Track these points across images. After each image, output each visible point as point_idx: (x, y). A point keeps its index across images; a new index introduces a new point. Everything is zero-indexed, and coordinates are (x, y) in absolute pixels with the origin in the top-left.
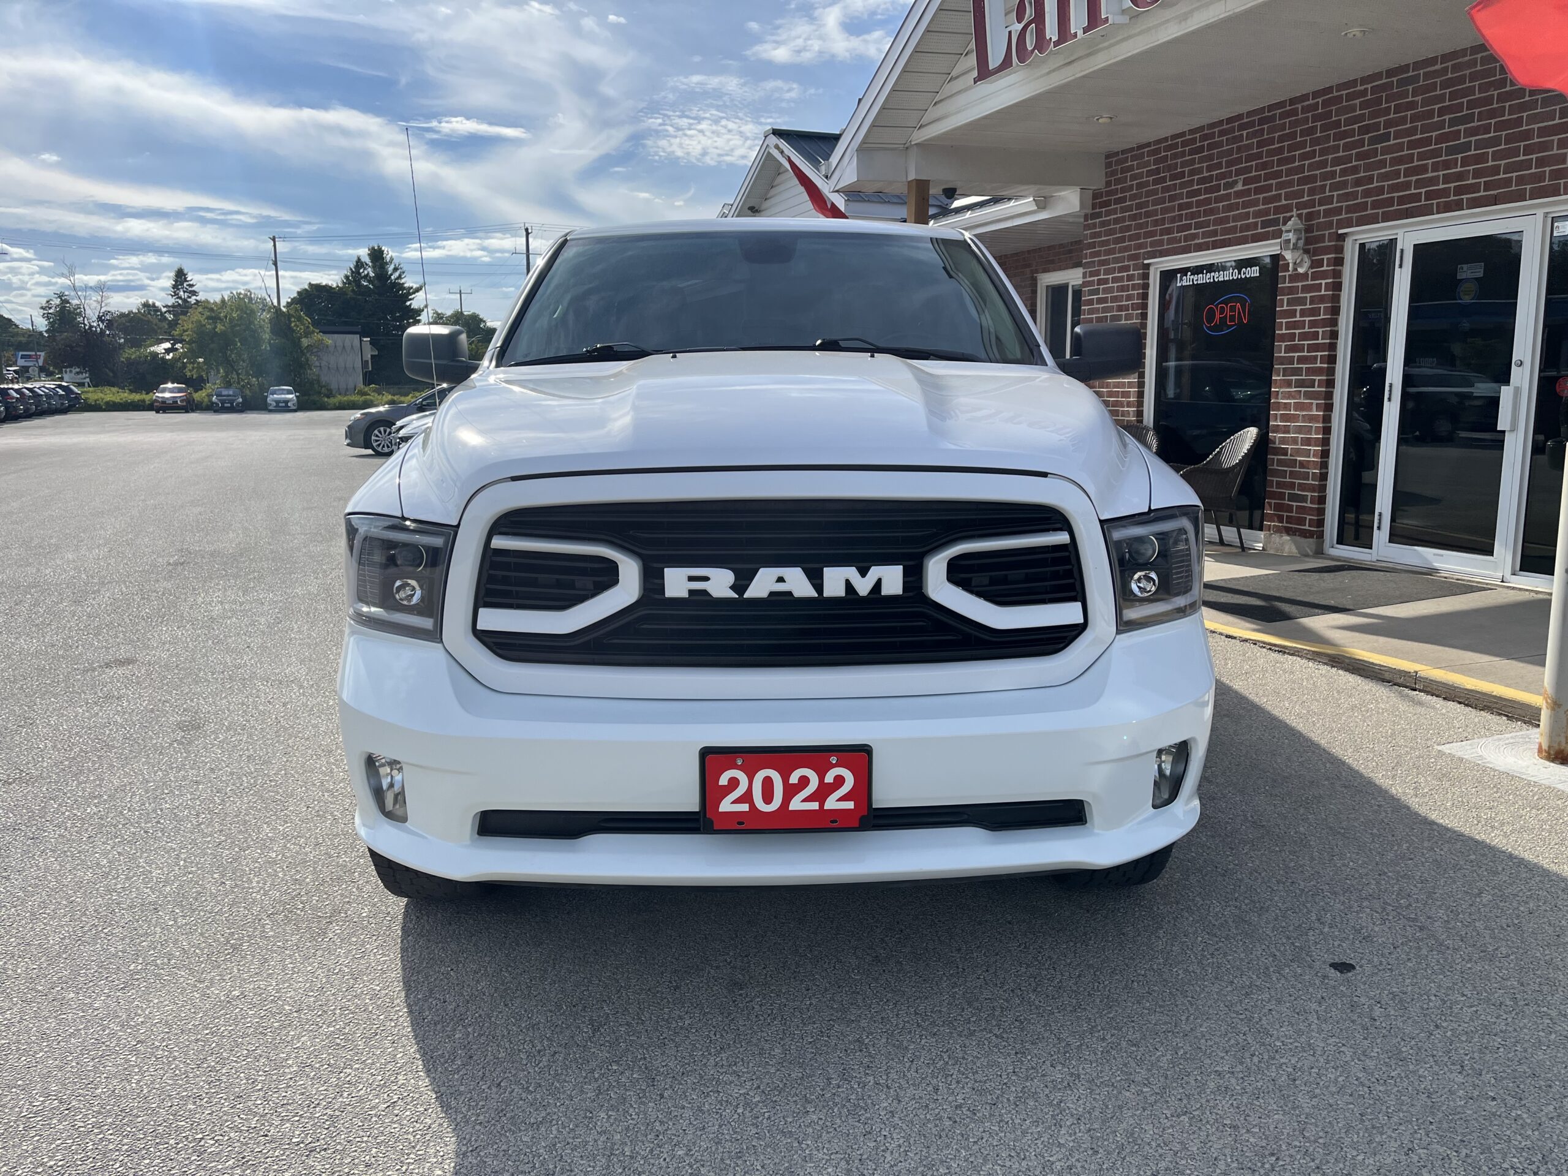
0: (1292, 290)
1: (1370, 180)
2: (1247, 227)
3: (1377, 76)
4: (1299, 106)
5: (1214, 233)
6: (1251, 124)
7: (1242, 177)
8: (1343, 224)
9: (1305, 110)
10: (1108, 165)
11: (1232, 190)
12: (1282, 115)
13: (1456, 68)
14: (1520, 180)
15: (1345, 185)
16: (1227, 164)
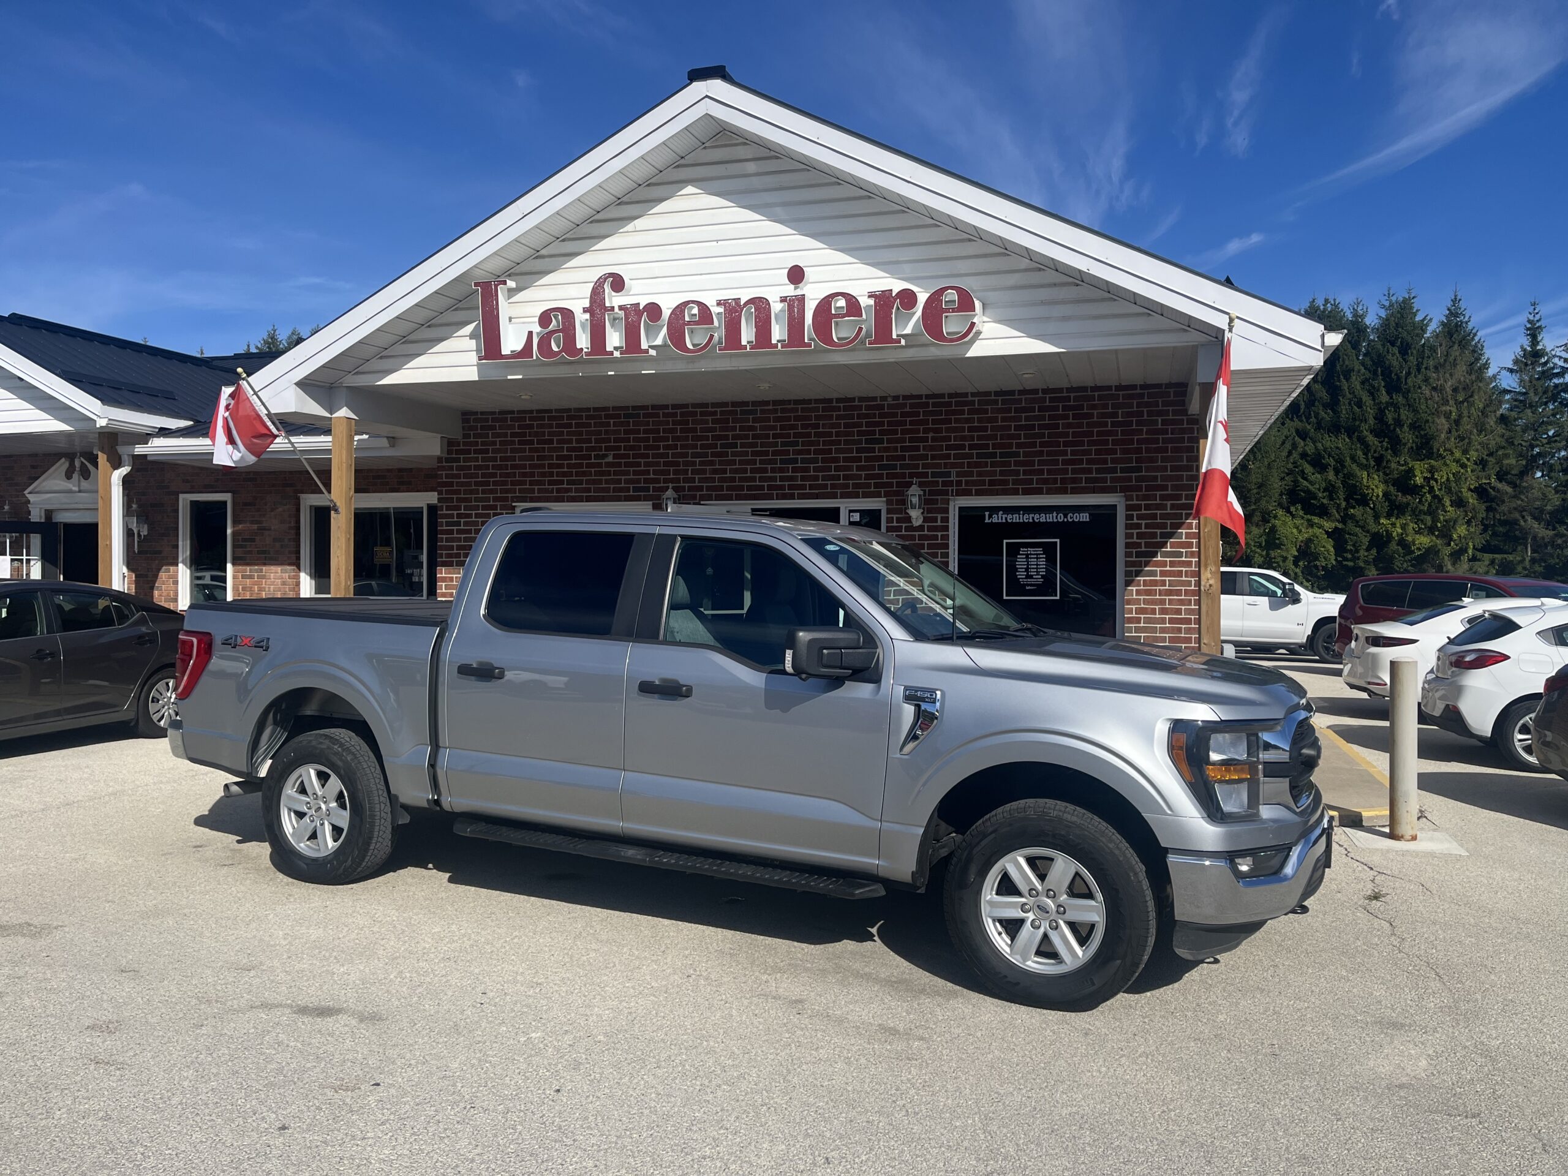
1: (724, 471)
2: (621, 490)
3: (725, 404)
4: (661, 412)
5: (588, 490)
6: (618, 416)
7: (612, 453)
8: (703, 498)
9: (665, 415)
10: (465, 421)
11: (603, 461)
12: (645, 416)
13: (783, 411)
14: (833, 486)
15: (704, 472)
16: (597, 441)
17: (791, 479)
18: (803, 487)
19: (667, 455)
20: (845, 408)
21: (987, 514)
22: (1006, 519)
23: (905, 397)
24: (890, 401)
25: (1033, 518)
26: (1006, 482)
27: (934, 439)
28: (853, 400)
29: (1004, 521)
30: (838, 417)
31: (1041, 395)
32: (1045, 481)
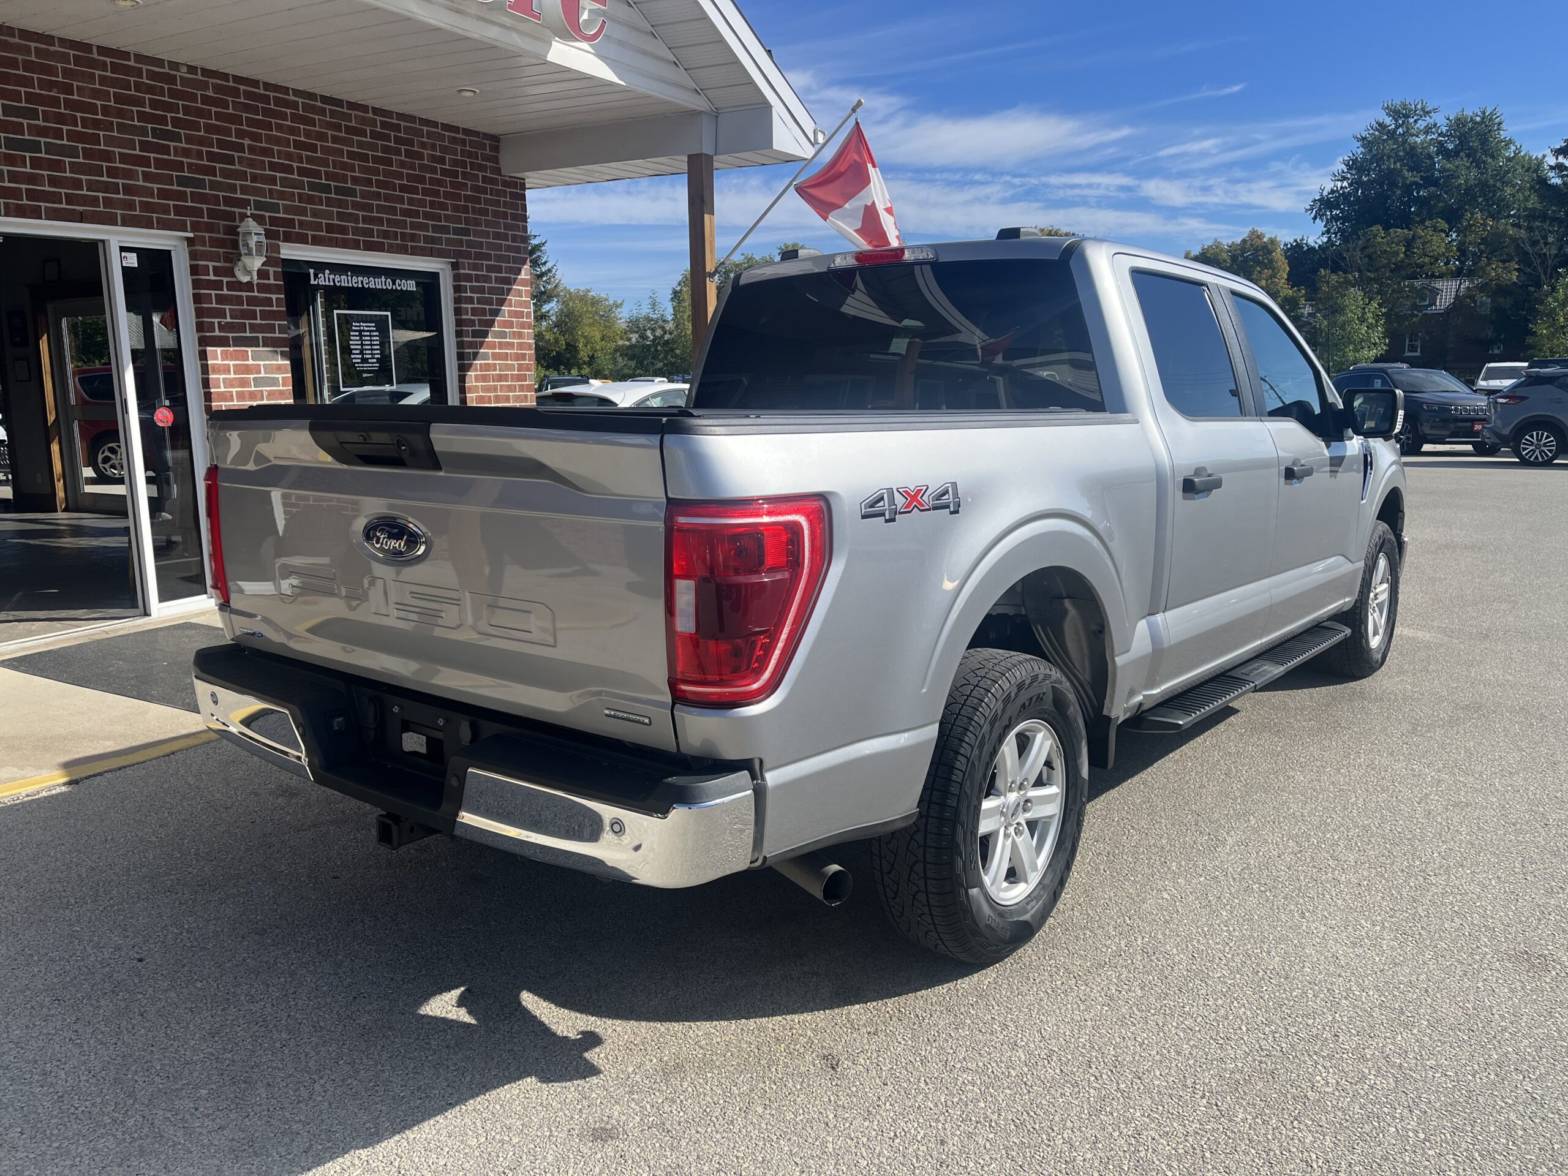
14: (108, 202)
17: (32, 179)
18: (55, 198)
20: (115, 68)
21: (312, 271)
22: (334, 280)
23: (206, 72)
24: (183, 72)
25: (362, 282)
26: (343, 230)
27: (252, 149)
28: (126, 55)
29: (332, 284)
30: (103, 80)
31: (371, 115)
32: (385, 235)
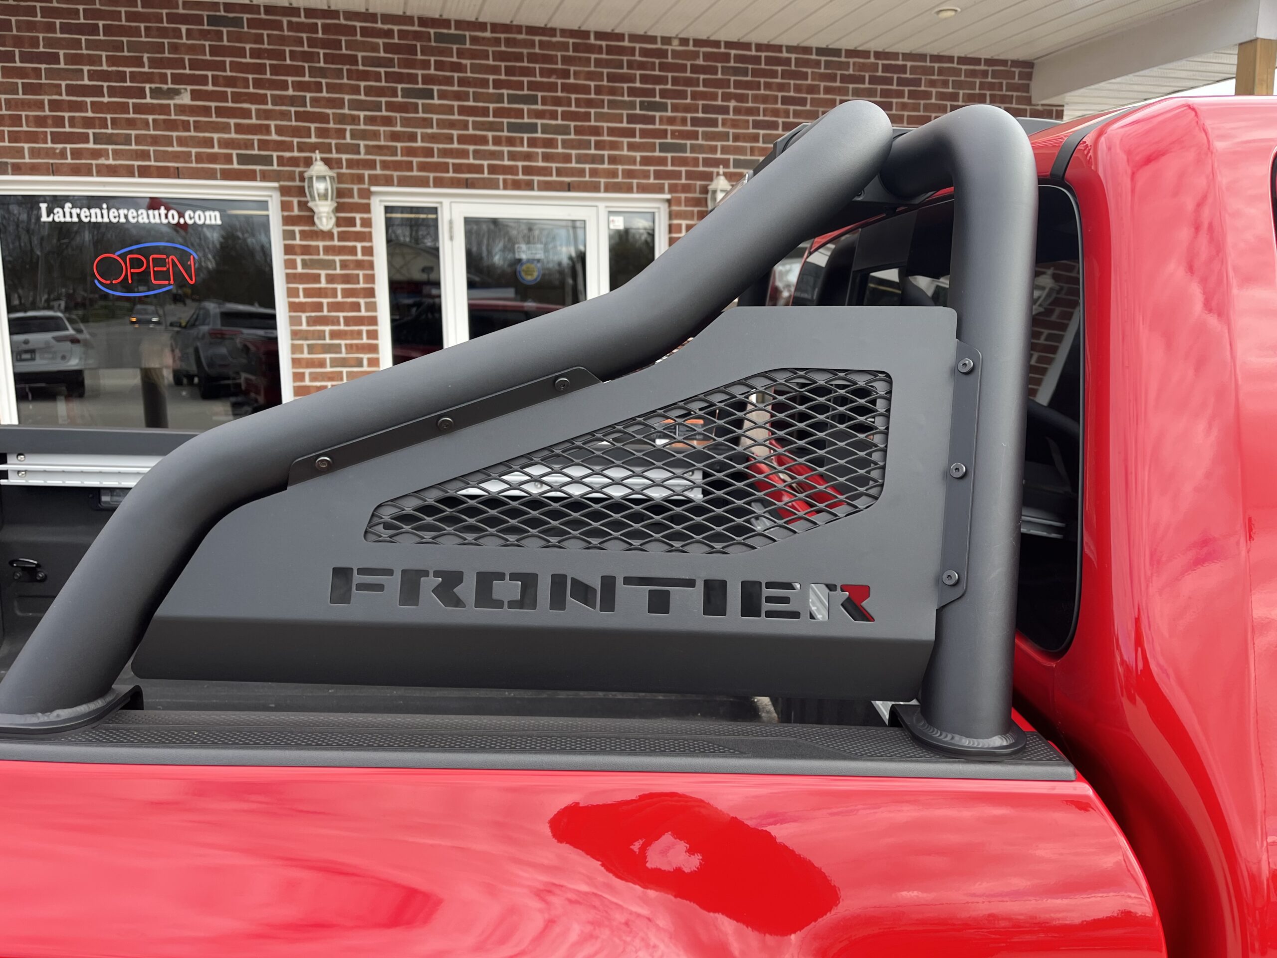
0: (306, 250)
1: (412, 137)
2: (213, 158)
4: (285, 20)
5: (145, 155)
6: (198, 20)
7: (189, 88)
8: (375, 180)
11: (172, 102)
12: (252, 23)
13: (509, 42)
15: (375, 135)
16: (153, 63)
17: (528, 157)
19: (302, 102)
23: (698, 42)
27: (737, 111)
31: (872, 60)
